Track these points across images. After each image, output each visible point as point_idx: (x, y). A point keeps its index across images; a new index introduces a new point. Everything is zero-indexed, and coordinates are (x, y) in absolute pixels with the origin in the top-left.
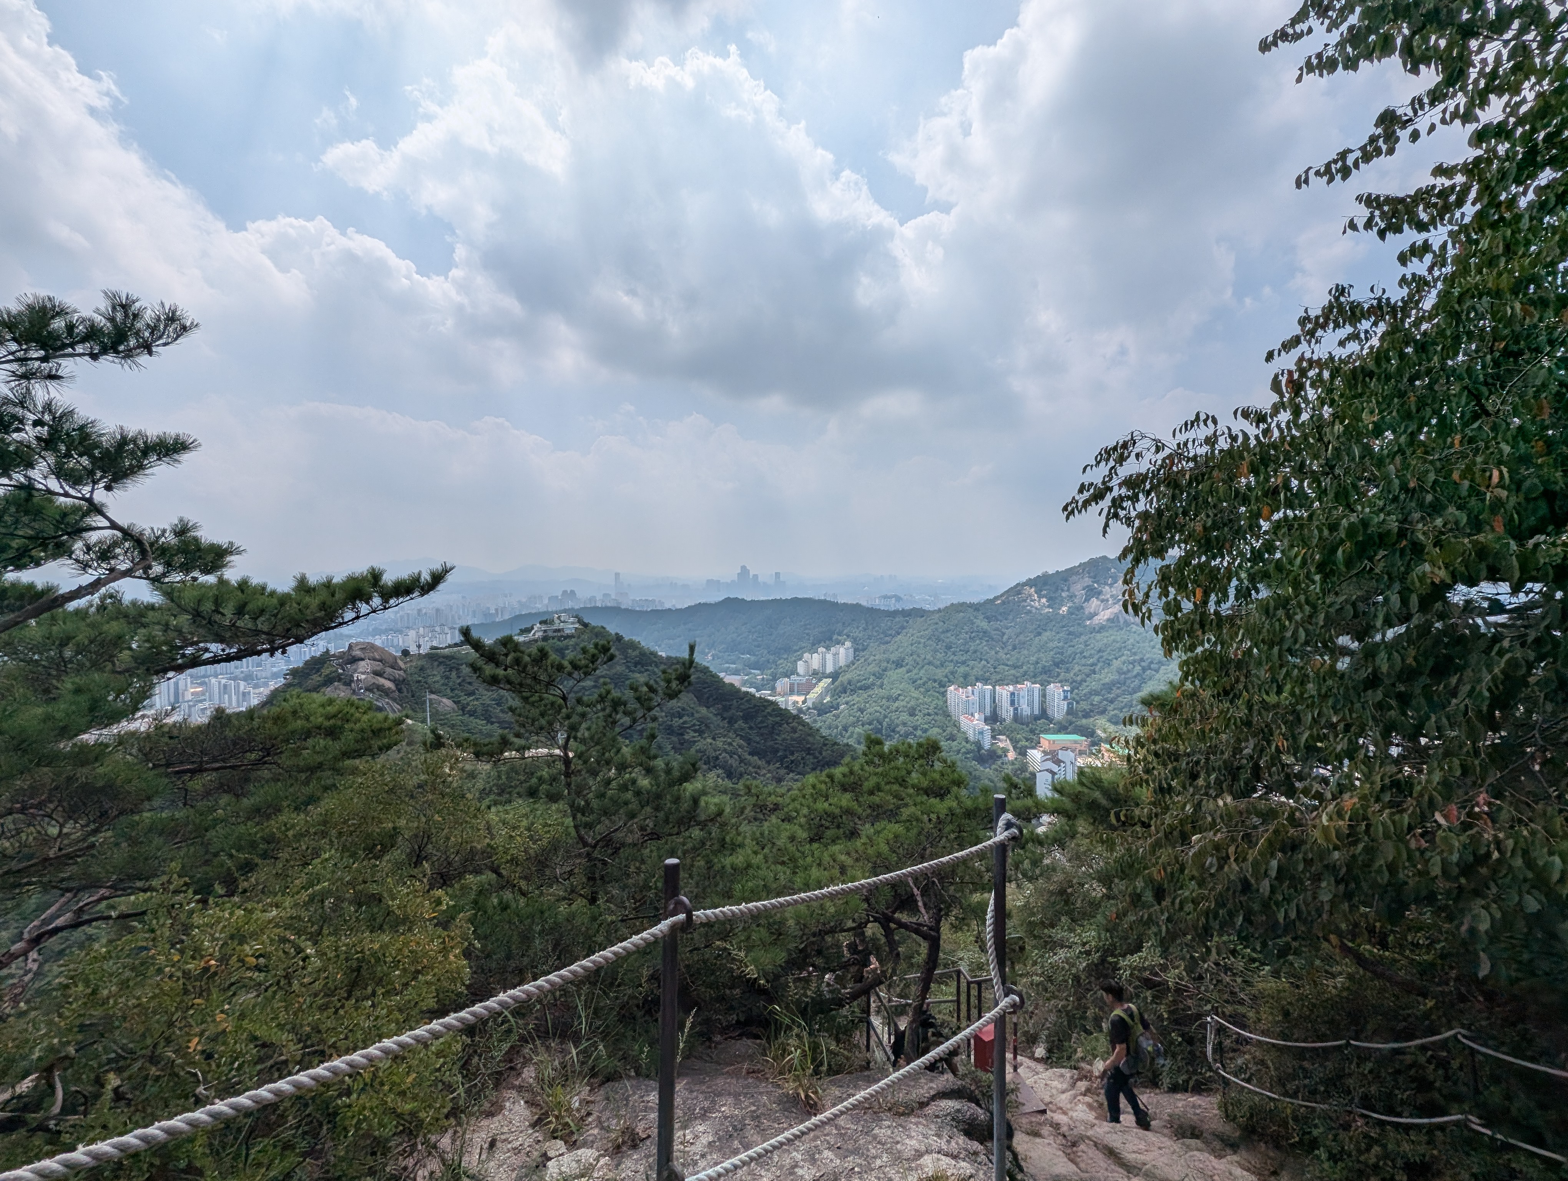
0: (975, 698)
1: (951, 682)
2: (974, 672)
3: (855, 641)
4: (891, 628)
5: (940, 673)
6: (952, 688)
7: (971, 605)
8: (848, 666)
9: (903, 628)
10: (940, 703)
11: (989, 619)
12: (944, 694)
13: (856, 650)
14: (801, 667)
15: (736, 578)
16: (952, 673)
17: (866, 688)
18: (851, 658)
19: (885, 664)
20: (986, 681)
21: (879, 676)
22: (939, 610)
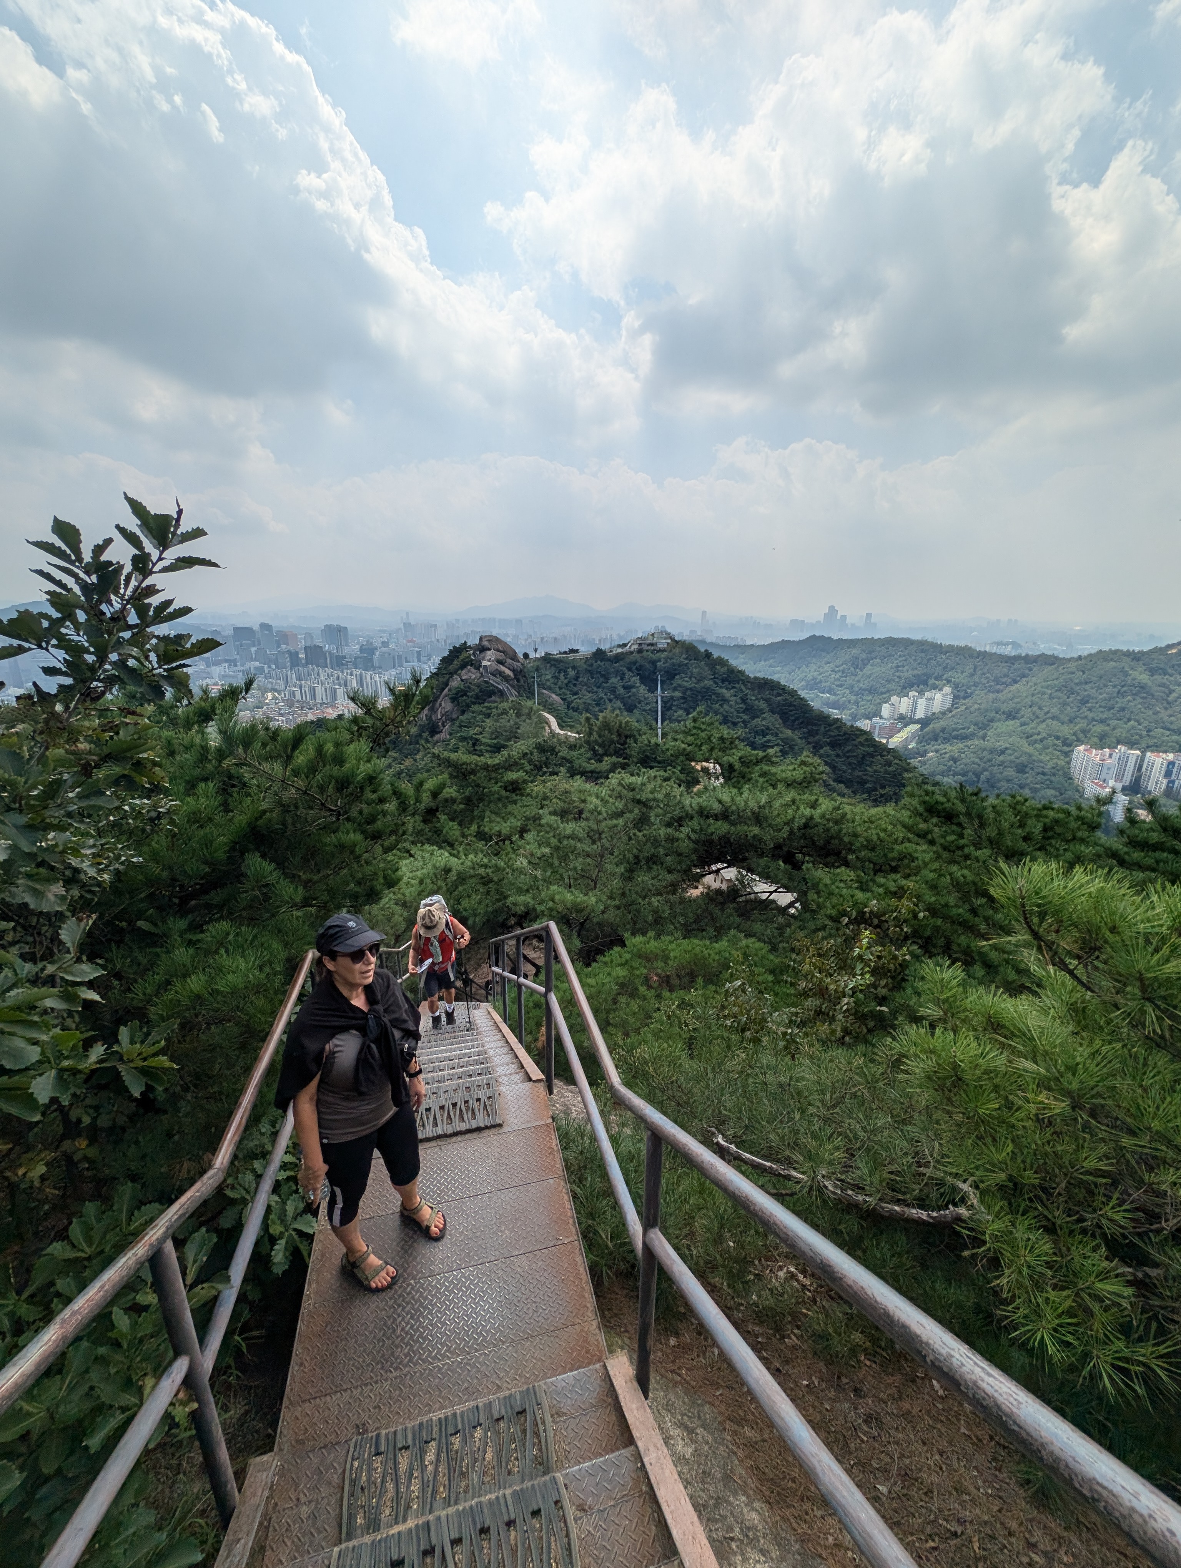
0: (1113, 762)
1: (1080, 742)
2: (1117, 733)
3: (956, 687)
4: (1006, 676)
5: (1066, 731)
6: (1082, 748)
7: (1128, 654)
8: (944, 713)
9: (1024, 676)
10: (1061, 763)
11: (1153, 672)
12: (1068, 754)
13: (956, 697)
14: (886, 710)
15: (821, 618)
16: (1084, 731)
17: (964, 738)
18: (948, 705)
19: (993, 714)
20: (1131, 745)
21: (984, 727)
22: (1080, 658)
